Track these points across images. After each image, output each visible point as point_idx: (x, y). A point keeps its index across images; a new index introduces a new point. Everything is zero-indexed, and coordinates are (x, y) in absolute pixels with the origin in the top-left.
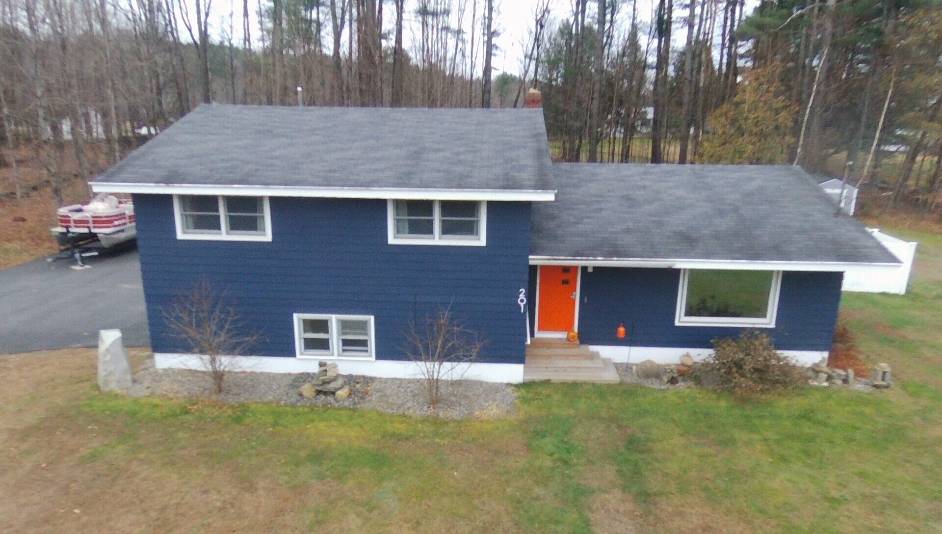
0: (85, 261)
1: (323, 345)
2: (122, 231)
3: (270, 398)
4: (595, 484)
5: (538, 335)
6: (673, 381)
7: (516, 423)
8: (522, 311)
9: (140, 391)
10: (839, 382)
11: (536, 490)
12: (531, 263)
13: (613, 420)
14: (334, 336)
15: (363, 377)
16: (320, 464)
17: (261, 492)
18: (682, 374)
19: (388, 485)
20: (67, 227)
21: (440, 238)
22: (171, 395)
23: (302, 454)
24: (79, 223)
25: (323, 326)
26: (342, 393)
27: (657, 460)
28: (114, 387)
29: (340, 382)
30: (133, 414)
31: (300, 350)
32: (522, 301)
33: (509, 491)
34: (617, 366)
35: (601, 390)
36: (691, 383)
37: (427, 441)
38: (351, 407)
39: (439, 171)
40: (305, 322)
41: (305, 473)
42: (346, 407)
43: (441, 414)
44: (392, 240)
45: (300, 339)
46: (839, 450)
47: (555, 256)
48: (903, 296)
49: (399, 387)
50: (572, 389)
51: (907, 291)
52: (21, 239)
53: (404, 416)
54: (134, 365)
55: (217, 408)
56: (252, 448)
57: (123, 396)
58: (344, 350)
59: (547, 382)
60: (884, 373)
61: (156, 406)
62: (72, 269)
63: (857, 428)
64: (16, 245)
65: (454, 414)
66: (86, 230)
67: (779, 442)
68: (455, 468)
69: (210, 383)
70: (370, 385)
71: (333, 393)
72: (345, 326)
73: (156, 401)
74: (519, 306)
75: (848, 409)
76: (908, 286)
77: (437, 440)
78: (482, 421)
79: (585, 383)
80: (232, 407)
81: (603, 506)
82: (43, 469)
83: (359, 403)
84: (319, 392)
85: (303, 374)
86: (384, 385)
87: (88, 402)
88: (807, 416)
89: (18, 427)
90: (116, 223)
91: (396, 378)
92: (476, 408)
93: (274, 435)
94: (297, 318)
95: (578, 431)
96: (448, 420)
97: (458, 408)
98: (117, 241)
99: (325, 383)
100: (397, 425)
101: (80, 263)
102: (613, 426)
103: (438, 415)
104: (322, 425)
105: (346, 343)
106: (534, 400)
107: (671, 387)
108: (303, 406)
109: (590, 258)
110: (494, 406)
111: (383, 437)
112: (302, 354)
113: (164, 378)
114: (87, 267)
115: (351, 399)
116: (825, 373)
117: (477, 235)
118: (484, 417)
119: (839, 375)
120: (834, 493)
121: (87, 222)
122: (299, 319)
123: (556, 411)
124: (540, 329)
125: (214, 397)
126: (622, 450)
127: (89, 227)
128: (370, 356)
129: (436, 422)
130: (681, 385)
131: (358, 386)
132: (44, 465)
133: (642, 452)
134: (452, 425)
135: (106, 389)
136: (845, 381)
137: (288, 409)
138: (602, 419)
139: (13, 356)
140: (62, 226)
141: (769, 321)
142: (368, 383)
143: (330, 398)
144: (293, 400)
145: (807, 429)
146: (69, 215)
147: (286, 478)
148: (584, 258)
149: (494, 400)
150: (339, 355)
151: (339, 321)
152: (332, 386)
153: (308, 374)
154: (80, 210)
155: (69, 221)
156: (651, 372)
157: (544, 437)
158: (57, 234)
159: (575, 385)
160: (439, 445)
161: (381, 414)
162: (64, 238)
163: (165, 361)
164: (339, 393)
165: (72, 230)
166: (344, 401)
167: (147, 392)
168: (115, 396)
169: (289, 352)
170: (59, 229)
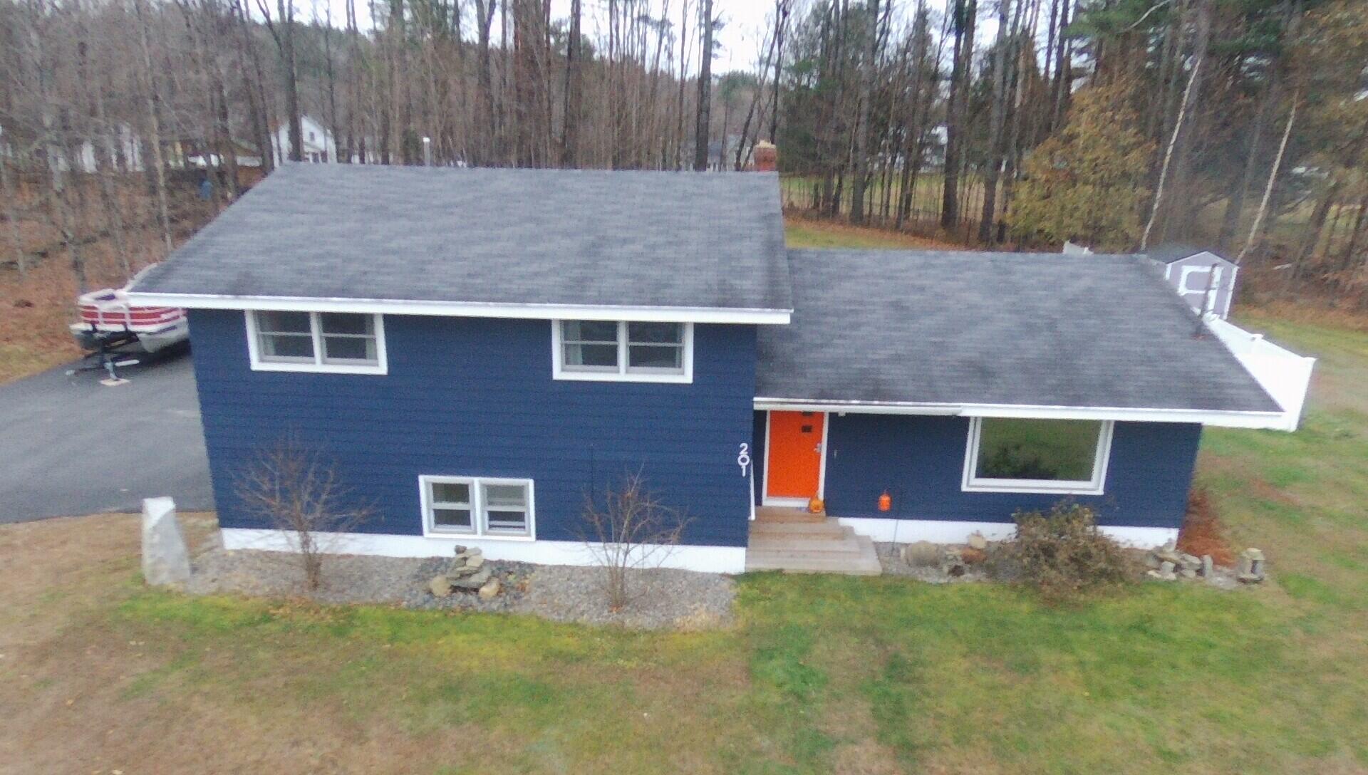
0: (120, 372)
1: (462, 519)
2: (173, 328)
3: (387, 596)
4: (840, 730)
5: (767, 502)
6: (956, 571)
7: (733, 635)
8: (744, 474)
9: (201, 586)
10: (1191, 574)
11: (758, 739)
12: (756, 407)
13: (869, 631)
14: (477, 506)
15: (519, 563)
16: (457, 700)
17: (373, 743)
18: (968, 560)
19: (552, 732)
20: (93, 323)
21: (627, 372)
22: (246, 592)
23: (432, 684)
24: (111, 316)
25: (461, 493)
26: (488, 590)
27: (928, 694)
28: (164, 578)
29: (485, 574)
30: (194, 622)
31: (429, 527)
32: (744, 460)
33: (720, 741)
34: (878, 546)
35: (856, 586)
36: (981, 575)
37: (607, 663)
38: (502, 611)
39: (627, 276)
40: (436, 487)
41: (436, 714)
42: (494, 610)
43: (627, 621)
44: (558, 374)
45: (428, 509)
46: (1184, 678)
47: (791, 397)
48: (1293, 434)
49: (568, 579)
50: (812, 583)
51: (1300, 427)
52: (27, 338)
53: (575, 624)
54: (194, 541)
55: (312, 612)
56: (362, 674)
57: (179, 594)
58: (491, 527)
59: (779, 572)
60: (1255, 562)
61: (225, 609)
62: (100, 385)
63: (1211, 646)
64: (20, 347)
65: (646, 620)
66: (120, 328)
67: (1100, 667)
68: (645, 706)
69: (300, 574)
70: (528, 576)
71: (476, 590)
72: (492, 493)
73: (226, 601)
74: (740, 466)
75: (1200, 615)
76: (1302, 419)
77: (621, 662)
78: (685, 633)
79: (831, 574)
80: (334, 611)
82: (69, 708)
83: (512, 605)
84: (455, 589)
85: (432, 559)
86: (548, 576)
87: (129, 602)
88: (1141, 626)
89: (31, 643)
90: (164, 317)
91: (564, 566)
92: (677, 613)
93: (392, 655)
94: (425, 482)
95: (820, 649)
96: (636, 632)
97: (651, 613)
98: (165, 344)
99: (464, 575)
100: (566, 640)
101: (112, 375)
102: (870, 640)
103: (623, 623)
104: (460, 640)
105: (494, 516)
106: (759, 600)
107: (954, 580)
108: (433, 610)
109: (842, 402)
110: (703, 610)
111: (545, 658)
112: (431, 531)
113: (236, 564)
114: (123, 381)
115: (501, 599)
116: (1171, 561)
117: (680, 367)
118: (688, 627)
119: (1191, 564)
120: (1173, 746)
121: (123, 316)
122: (427, 483)
123: (790, 617)
124: (770, 494)
125: (308, 595)
126: (880, 678)
127: (124, 324)
128: (529, 535)
129: (622, 634)
130: (968, 578)
131: (511, 578)
132: (70, 702)
133: (909, 681)
134: (642, 638)
135: (155, 583)
136: (1200, 572)
137: (413, 614)
138: (852, 630)
139: (21, 526)
140: (86, 322)
141: (1095, 486)
142: (524, 574)
143: (471, 598)
144: (419, 600)
145: (1141, 646)
146: (96, 306)
147: (408, 722)
148: (832, 401)
149: (703, 600)
150: (484, 533)
151: (483, 486)
152: (474, 580)
153: (441, 559)
154: (111, 297)
155: (95, 315)
156: (928, 558)
157: (771, 658)
158: (78, 333)
159: (817, 577)
160: (624, 671)
161: (542, 623)
162: (88, 339)
163: (237, 539)
164: (484, 590)
165: (100, 327)
166: (491, 602)
167: (213, 587)
168: (166, 594)
169: (414, 528)
170: (81, 326)
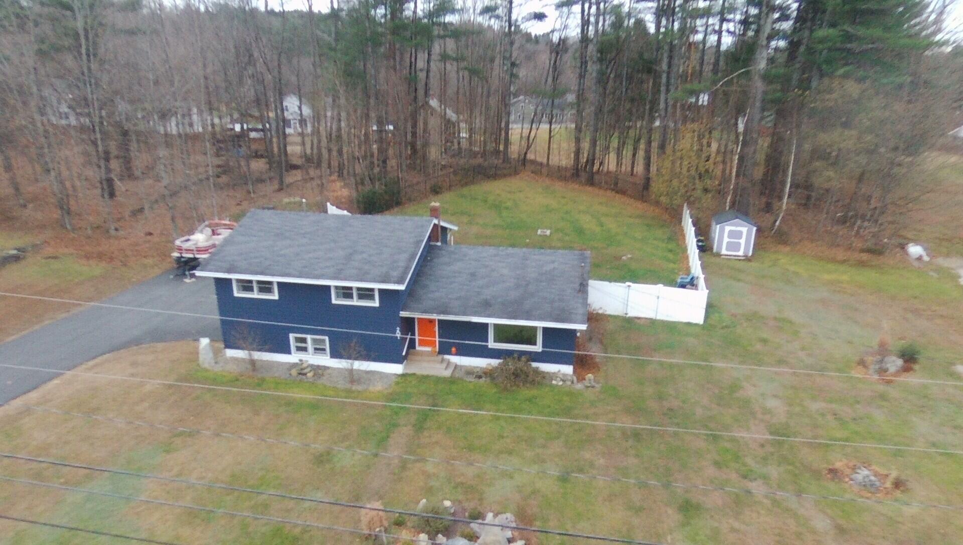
1: (304, 349)
3: (277, 375)
4: (403, 423)
5: (418, 348)
6: (480, 377)
7: (386, 394)
8: (399, 338)
9: (218, 368)
10: (569, 383)
11: (376, 423)
12: (401, 315)
13: (433, 395)
14: (310, 345)
15: (323, 366)
16: (289, 407)
17: (262, 416)
18: (485, 373)
19: (315, 417)
20: (181, 253)
21: (358, 302)
22: (232, 371)
23: (283, 402)
24: (188, 250)
25: (304, 340)
26: (310, 375)
27: (438, 415)
28: (206, 366)
29: (309, 369)
30: (214, 379)
31: (294, 351)
32: (398, 333)
33: (364, 423)
34: (455, 366)
35: (438, 380)
36: (488, 380)
38: (312, 382)
40: (295, 338)
41: (282, 410)
42: (310, 381)
43: (353, 388)
44: (334, 301)
45: (293, 346)
48: (702, 325)
49: (338, 373)
50: (424, 378)
51: (705, 322)
53: (335, 387)
54: (217, 353)
55: (252, 378)
57: (210, 370)
58: (315, 353)
59: (414, 374)
60: (590, 380)
62: (184, 282)
65: (360, 388)
66: (191, 256)
69: (249, 366)
70: (325, 371)
71: (306, 374)
72: (314, 341)
73: (225, 374)
78: (370, 392)
79: (432, 376)
80: (258, 378)
81: (400, 431)
83: (316, 380)
84: (300, 374)
85: (293, 363)
86: (332, 371)
87: (195, 372)
89: (166, 383)
91: (337, 368)
92: (371, 385)
94: (292, 336)
96: (355, 391)
97: (363, 385)
99: (302, 369)
101: (189, 277)
104: (296, 390)
105: (316, 349)
106: (402, 383)
107: (478, 380)
108: (290, 380)
110: (380, 385)
112: (295, 353)
113: (229, 361)
114: (193, 280)
115: (313, 378)
116: (560, 377)
117: (374, 302)
118: (373, 390)
119: (568, 379)
121: (192, 250)
123: (409, 390)
124: (420, 345)
125: (251, 373)
127: (193, 254)
128: (327, 356)
129: (350, 391)
130: (482, 380)
131: (318, 371)
132: (178, 400)
134: (356, 393)
135: (203, 366)
137: (283, 381)
138: (428, 394)
139: (159, 344)
140: (178, 252)
141: (538, 348)
143: (304, 377)
144: (286, 377)
145: (524, 405)
146: (182, 245)
147: (273, 411)
149: (383, 382)
150: (312, 355)
151: (311, 338)
152: (305, 371)
153: (295, 363)
154: (188, 240)
155: (181, 250)
156: (470, 372)
158: (175, 257)
159: (427, 377)
161: (325, 386)
162: (179, 259)
163: (231, 353)
164: (308, 374)
165: (184, 255)
166: (310, 378)
167: (221, 369)
168: (206, 370)
169: (288, 352)
170: (176, 254)
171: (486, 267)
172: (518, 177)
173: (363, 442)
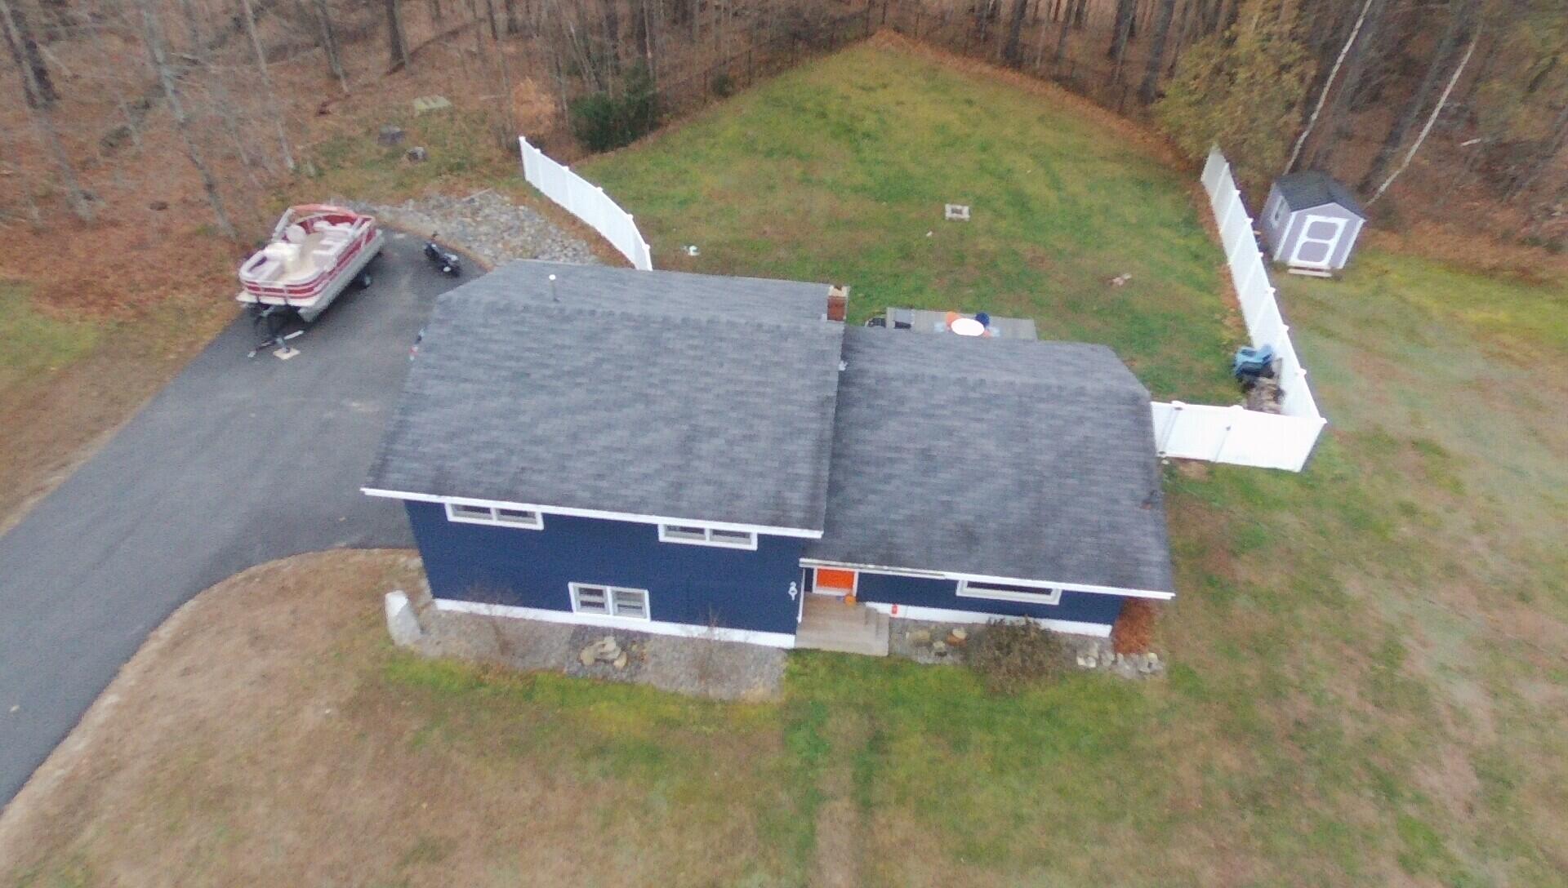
1: (598, 606)
3: (553, 662)
4: (830, 789)
5: (817, 590)
7: (777, 707)
8: (793, 599)
9: (431, 648)
10: (1108, 663)
11: (780, 794)
12: (802, 566)
13: (867, 707)
14: (610, 600)
15: (639, 633)
16: (605, 758)
17: (560, 790)
18: (954, 644)
19: (661, 784)
21: (711, 540)
22: (462, 656)
23: (589, 744)
24: (271, 292)
25: (598, 593)
26: (620, 663)
27: (890, 764)
28: (405, 642)
30: (435, 685)
31: (577, 607)
32: (793, 592)
33: (759, 795)
34: (892, 625)
35: (869, 664)
36: (957, 659)
37: (695, 728)
38: (629, 680)
39: (710, 482)
40: (580, 589)
41: (593, 767)
42: (624, 680)
43: (711, 692)
44: (663, 538)
45: (576, 600)
46: (1057, 759)
47: (828, 560)
48: (1296, 475)
49: (673, 650)
50: (838, 661)
51: (1305, 467)
53: (676, 694)
54: (420, 611)
55: (508, 677)
56: (546, 735)
57: (419, 656)
58: (619, 612)
59: (817, 651)
61: (452, 673)
62: (276, 359)
63: (1087, 731)
64: (190, 298)
65: (723, 691)
66: (282, 302)
67: (1008, 747)
68: (716, 766)
70: (646, 645)
71: (612, 661)
72: (619, 595)
73: (451, 665)
74: (790, 597)
76: (1310, 458)
77: (704, 728)
78: (747, 705)
79: (854, 655)
80: (521, 677)
81: (830, 813)
83: (635, 675)
84: (600, 660)
85: (580, 626)
86: (660, 646)
87: (390, 664)
88: (1049, 712)
91: (671, 635)
92: (743, 685)
93: (563, 719)
94: (573, 586)
95: (831, 724)
96: (716, 701)
97: (727, 685)
99: (602, 654)
100: (672, 708)
101: (284, 349)
102: (866, 716)
103: (708, 693)
104: (604, 705)
105: (619, 606)
106: (800, 675)
107: (938, 661)
108: (585, 677)
110: (761, 684)
111: (657, 723)
112: (578, 610)
113: (449, 626)
114: (294, 352)
115: (628, 670)
118: (750, 699)
121: (279, 291)
122: (574, 588)
123: (818, 694)
125: (502, 661)
126: (864, 749)
127: (285, 298)
128: (645, 617)
129: (707, 703)
130: (948, 660)
131: (634, 648)
133: (881, 753)
134: (719, 707)
135: (401, 646)
136: (1114, 662)
137: (572, 681)
138: (856, 706)
140: (250, 295)
141: (1053, 597)
142: (642, 643)
143: (609, 667)
144: (575, 669)
145: (1041, 730)
146: (256, 281)
147: (577, 774)
148: (855, 565)
149: (762, 674)
150: (615, 614)
151: (613, 592)
152: (610, 656)
154: (263, 260)
155: (258, 289)
156: (924, 642)
157: (799, 729)
158: (246, 305)
159: (842, 656)
160: (705, 736)
161: (655, 692)
162: (256, 312)
163: (447, 605)
164: (617, 663)
165: (265, 300)
166: (622, 671)
167: (438, 651)
168: (410, 657)
169: (567, 607)
170: (246, 298)
171: (950, 432)
172: (871, 43)
173: (771, 852)
